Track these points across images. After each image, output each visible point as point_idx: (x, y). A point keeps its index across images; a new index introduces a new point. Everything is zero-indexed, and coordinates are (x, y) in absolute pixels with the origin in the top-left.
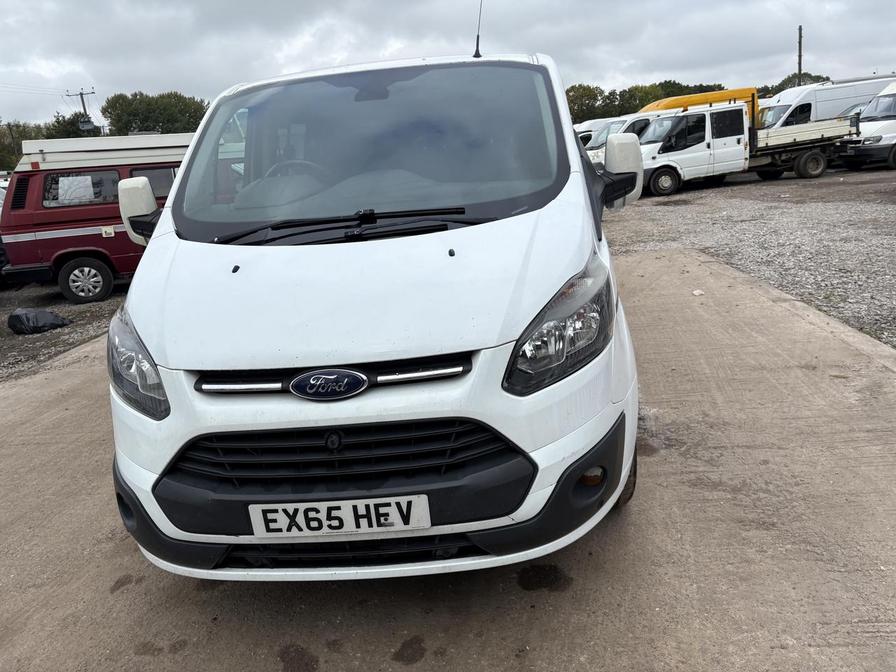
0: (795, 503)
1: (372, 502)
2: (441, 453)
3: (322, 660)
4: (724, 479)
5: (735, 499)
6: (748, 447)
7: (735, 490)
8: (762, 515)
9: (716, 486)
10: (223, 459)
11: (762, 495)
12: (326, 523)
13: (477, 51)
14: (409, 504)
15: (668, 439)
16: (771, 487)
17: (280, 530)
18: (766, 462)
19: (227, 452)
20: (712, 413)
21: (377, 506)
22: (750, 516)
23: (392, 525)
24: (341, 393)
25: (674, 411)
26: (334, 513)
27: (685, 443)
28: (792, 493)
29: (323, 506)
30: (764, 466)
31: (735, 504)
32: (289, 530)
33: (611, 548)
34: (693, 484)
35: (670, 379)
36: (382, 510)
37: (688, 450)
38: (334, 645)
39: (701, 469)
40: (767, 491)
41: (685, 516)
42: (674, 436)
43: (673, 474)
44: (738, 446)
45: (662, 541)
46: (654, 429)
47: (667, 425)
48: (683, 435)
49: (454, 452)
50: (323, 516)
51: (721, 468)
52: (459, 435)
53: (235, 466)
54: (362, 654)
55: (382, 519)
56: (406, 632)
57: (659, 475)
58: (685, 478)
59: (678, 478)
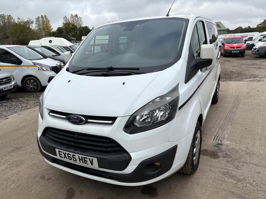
0: (260, 192)
1: (83, 156)
2: (103, 147)
3: (76, 195)
4: (237, 175)
5: (236, 184)
6: (256, 165)
7: (239, 180)
8: (242, 193)
9: (232, 177)
10: (52, 134)
11: (248, 185)
12: (72, 159)
13: (168, 14)
14: (92, 159)
15: (226, 154)
16: (254, 183)
17: (62, 157)
18: (259, 173)
19: (54, 133)
20: (251, 149)
21: (84, 158)
22: (238, 192)
23: (88, 164)
24: (77, 123)
25: (236, 144)
26: (74, 157)
27: (232, 157)
28: (261, 188)
29: (72, 154)
30: (257, 174)
31: (235, 186)
32: (65, 158)
33: (178, 188)
34: (224, 174)
35: (242, 132)
36: (86, 159)
37: (231, 160)
38: (81, 192)
39: (231, 169)
40: (252, 184)
41: (212, 185)
42: (229, 154)
43: (219, 168)
44: (252, 164)
45: (198, 191)
46: (223, 149)
47: (229, 149)
48: (233, 154)
49: (107, 147)
50: (71, 156)
51: (239, 171)
52: (109, 143)
53: (55, 137)
54: (86, 197)
55: (86, 162)
56: (101, 195)
57: (213, 167)
58: (223, 170)
59: (220, 170)
